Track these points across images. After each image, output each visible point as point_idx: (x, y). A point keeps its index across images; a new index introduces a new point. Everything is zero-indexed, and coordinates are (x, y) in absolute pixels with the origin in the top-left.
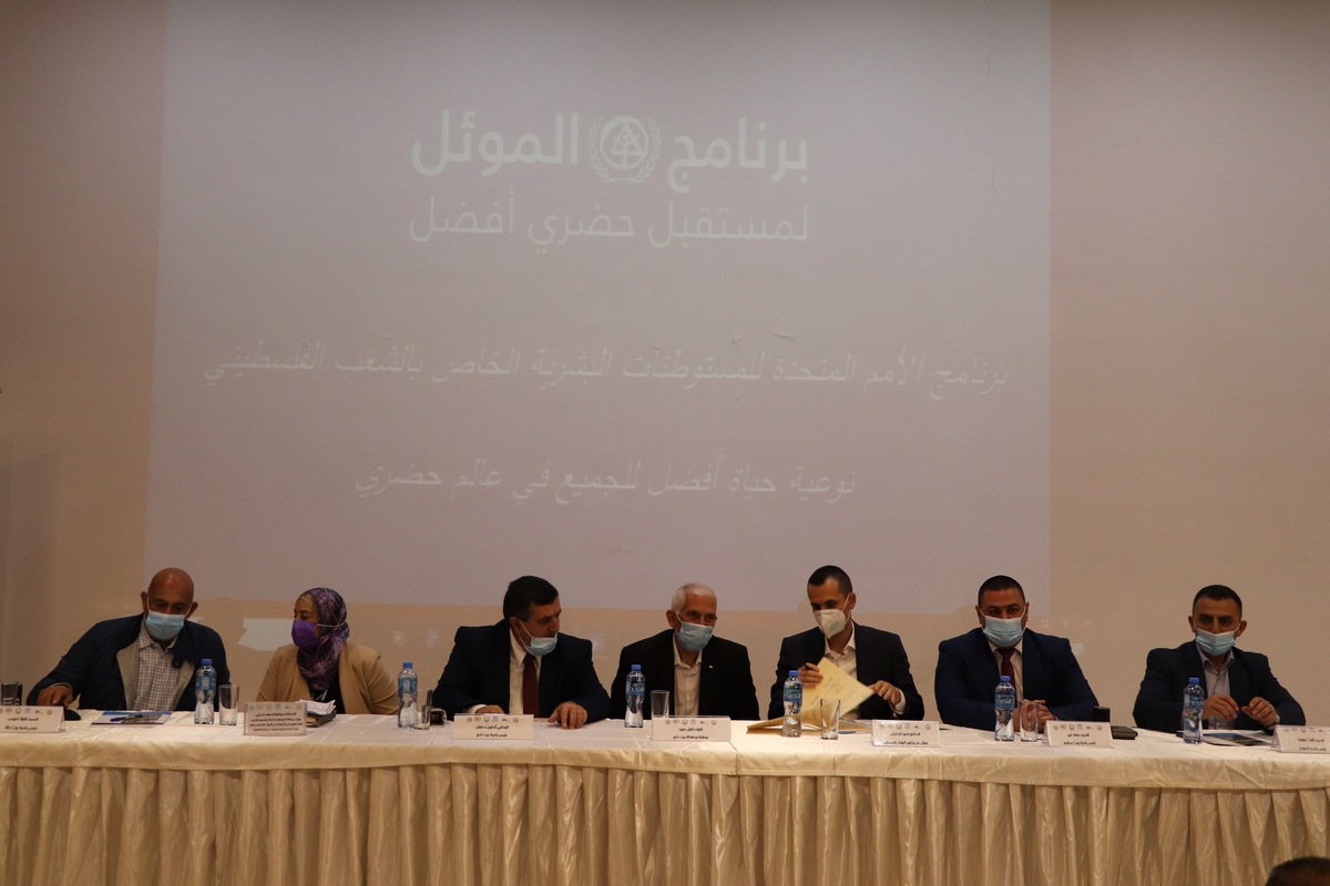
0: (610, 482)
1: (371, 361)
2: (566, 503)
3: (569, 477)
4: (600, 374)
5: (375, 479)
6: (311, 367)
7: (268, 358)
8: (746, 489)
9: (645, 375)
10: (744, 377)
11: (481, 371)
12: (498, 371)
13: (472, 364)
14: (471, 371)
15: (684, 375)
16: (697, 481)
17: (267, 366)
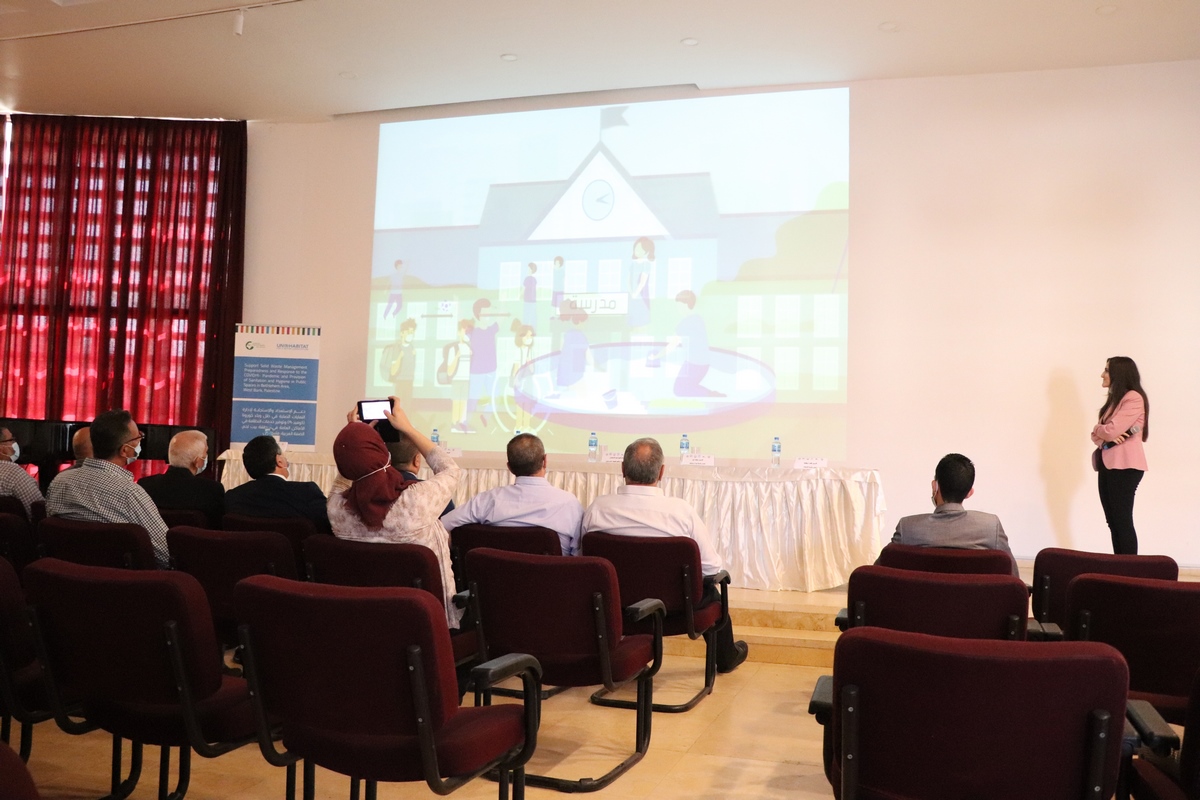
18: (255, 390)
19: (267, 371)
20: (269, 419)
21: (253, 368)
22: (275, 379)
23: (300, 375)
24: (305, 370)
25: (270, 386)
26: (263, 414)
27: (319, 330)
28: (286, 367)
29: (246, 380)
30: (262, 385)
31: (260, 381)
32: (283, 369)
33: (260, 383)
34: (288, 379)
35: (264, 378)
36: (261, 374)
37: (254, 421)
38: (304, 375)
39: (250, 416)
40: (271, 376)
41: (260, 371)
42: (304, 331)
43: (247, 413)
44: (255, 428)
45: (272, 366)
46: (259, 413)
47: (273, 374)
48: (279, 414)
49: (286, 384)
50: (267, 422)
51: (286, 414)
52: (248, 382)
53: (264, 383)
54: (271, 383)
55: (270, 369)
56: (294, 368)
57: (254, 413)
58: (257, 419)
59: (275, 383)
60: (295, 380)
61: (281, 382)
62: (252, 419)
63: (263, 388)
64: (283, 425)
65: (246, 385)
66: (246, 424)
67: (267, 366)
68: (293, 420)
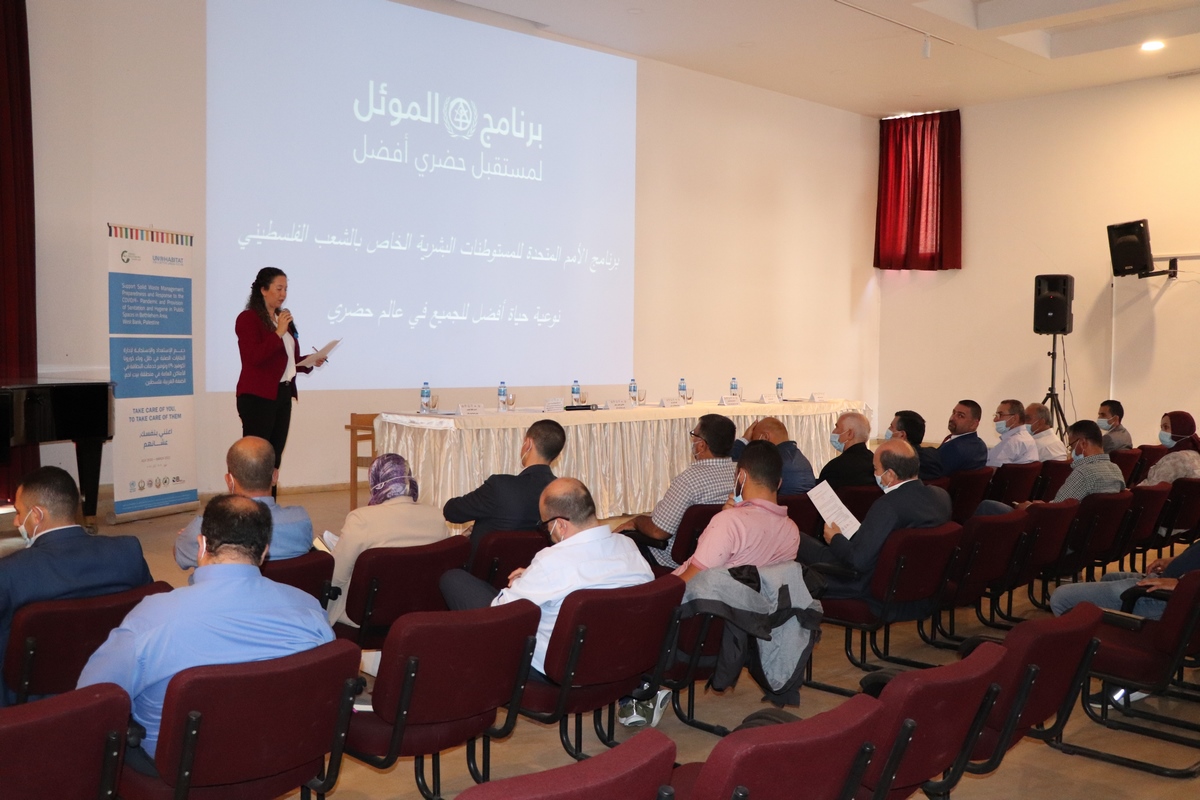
0: (454, 315)
1: (334, 238)
2: (434, 327)
3: (436, 312)
4: (449, 252)
5: (338, 312)
6: (301, 240)
7: (275, 233)
8: (516, 320)
9: (470, 253)
10: (514, 256)
11: (393, 247)
12: (400, 248)
13: (387, 242)
14: (387, 247)
15: (488, 255)
16: (494, 314)
17: (275, 238)
18: (135, 322)
19: (144, 294)
20: (151, 363)
21: (130, 290)
22: (154, 305)
23: (178, 299)
24: (181, 293)
25: (150, 316)
26: (144, 356)
27: (191, 238)
28: (163, 288)
29: (124, 307)
30: (141, 315)
31: (138, 308)
32: (160, 292)
33: (138, 312)
34: (166, 306)
35: (142, 305)
36: (138, 298)
37: (135, 367)
38: (180, 300)
39: (131, 359)
40: (150, 302)
41: (136, 294)
42: (178, 239)
43: (129, 355)
44: (137, 376)
45: (151, 287)
46: (140, 355)
47: (151, 298)
48: (160, 355)
49: (163, 313)
50: (149, 367)
51: (167, 355)
52: (127, 311)
53: (143, 312)
54: (150, 312)
55: (148, 291)
56: (171, 290)
57: (135, 355)
58: (139, 363)
59: (155, 312)
60: (172, 306)
61: (160, 310)
62: (134, 363)
63: (142, 319)
64: (165, 370)
65: (126, 315)
66: (129, 370)
67: (144, 287)
68: (175, 363)
